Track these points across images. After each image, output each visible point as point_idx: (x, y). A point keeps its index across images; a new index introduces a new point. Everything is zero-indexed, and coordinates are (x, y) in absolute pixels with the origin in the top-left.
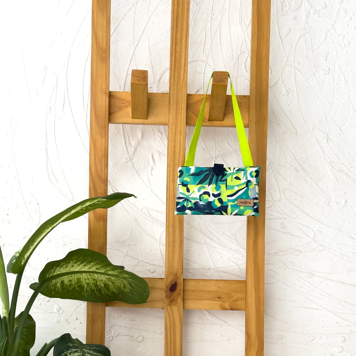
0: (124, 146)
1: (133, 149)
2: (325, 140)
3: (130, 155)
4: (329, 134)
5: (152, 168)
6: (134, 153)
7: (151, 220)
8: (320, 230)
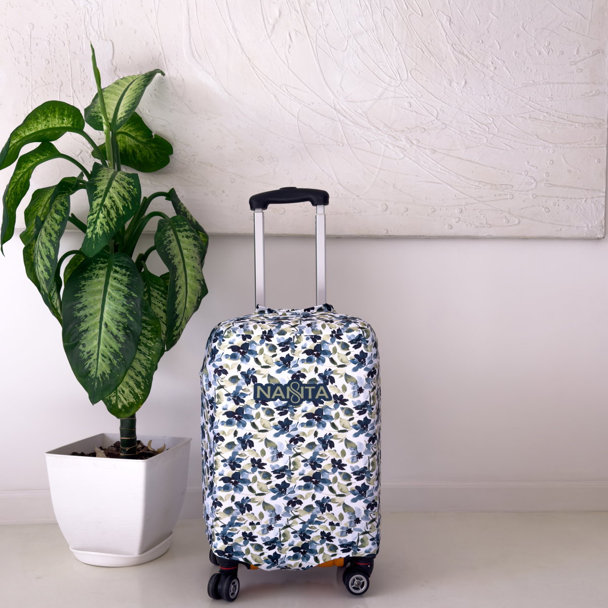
0: (263, 23)
1: (271, 27)
2: (448, 23)
3: (268, 32)
4: (451, 17)
5: (290, 46)
6: (272, 31)
7: (289, 97)
8: (442, 109)
